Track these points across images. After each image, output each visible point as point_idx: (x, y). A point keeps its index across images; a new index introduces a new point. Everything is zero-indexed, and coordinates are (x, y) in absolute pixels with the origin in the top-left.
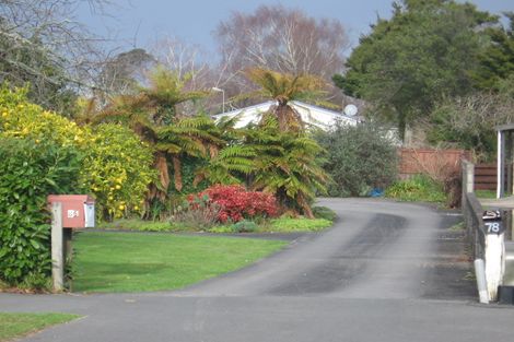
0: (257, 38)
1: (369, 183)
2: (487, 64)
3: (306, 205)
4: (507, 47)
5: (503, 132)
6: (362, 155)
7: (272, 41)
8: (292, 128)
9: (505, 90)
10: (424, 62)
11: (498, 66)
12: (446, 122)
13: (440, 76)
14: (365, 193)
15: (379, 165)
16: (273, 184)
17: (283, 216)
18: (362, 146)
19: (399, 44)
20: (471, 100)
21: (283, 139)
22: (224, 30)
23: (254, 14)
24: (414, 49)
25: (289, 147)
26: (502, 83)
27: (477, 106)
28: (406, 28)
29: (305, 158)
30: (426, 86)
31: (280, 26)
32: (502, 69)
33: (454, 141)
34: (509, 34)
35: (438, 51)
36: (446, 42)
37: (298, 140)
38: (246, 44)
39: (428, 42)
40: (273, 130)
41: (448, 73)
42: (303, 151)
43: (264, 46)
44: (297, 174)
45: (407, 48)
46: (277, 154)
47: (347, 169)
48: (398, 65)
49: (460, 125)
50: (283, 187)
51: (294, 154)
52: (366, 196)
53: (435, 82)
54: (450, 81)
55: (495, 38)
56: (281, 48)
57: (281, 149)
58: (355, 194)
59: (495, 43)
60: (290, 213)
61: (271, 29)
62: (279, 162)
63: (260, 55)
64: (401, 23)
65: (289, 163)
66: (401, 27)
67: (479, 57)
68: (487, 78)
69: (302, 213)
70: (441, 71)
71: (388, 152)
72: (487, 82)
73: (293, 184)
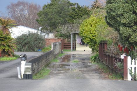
0: (18, 9)
1: (37, 48)
2: (71, 16)
3: (10, 54)
4: (76, 12)
5: (72, 34)
6: (35, 40)
7: (22, 10)
8: (7, 33)
9: (75, 23)
10: (55, 16)
11: (74, 17)
12: (60, 32)
13: (60, 20)
14: (36, 50)
15: (40, 43)
16: (2, 48)
17: (5, 57)
18: (35, 38)
19: (49, 11)
20: (67, 26)
21: (4, 36)
22: (8, 7)
23: (17, 3)
24: (53, 12)
25: (6, 39)
26: (75, 21)
27: (68, 27)
28: (51, 7)
29: (10, 41)
30: (56, 22)
31: (24, 6)
32: (75, 18)
33: (62, 37)
34: (77, 8)
35: (59, 13)
36: (61, 10)
37: (8, 37)
38: (15, 11)
39: (56, 10)
40: (2, 34)
41: (62, 19)
42: (9, 39)
43: (20, 11)
44: (8, 46)
45: (51, 12)
46: (3, 40)
47: (31, 44)
48: (49, 16)
49: (64, 32)
50: (4, 49)
51: (7, 40)
52: (37, 51)
53: (58, 21)
54: (62, 21)
55: (73, 10)
56: (24, 12)
57: (4, 39)
58: (34, 51)
59: (73, 11)
60: (7, 56)
61: (21, 7)
62: (3, 43)
63: (18, 14)
64: (50, 5)
65: (6, 43)
66: (50, 6)
67: (69, 14)
68: (71, 20)
69: (10, 56)
70: (60, 18)
71: (42, 40)
72: (71, 21)
73: (7, 48)
